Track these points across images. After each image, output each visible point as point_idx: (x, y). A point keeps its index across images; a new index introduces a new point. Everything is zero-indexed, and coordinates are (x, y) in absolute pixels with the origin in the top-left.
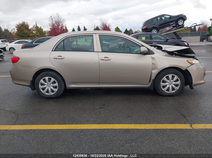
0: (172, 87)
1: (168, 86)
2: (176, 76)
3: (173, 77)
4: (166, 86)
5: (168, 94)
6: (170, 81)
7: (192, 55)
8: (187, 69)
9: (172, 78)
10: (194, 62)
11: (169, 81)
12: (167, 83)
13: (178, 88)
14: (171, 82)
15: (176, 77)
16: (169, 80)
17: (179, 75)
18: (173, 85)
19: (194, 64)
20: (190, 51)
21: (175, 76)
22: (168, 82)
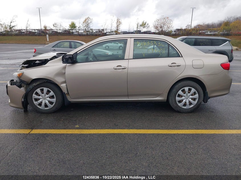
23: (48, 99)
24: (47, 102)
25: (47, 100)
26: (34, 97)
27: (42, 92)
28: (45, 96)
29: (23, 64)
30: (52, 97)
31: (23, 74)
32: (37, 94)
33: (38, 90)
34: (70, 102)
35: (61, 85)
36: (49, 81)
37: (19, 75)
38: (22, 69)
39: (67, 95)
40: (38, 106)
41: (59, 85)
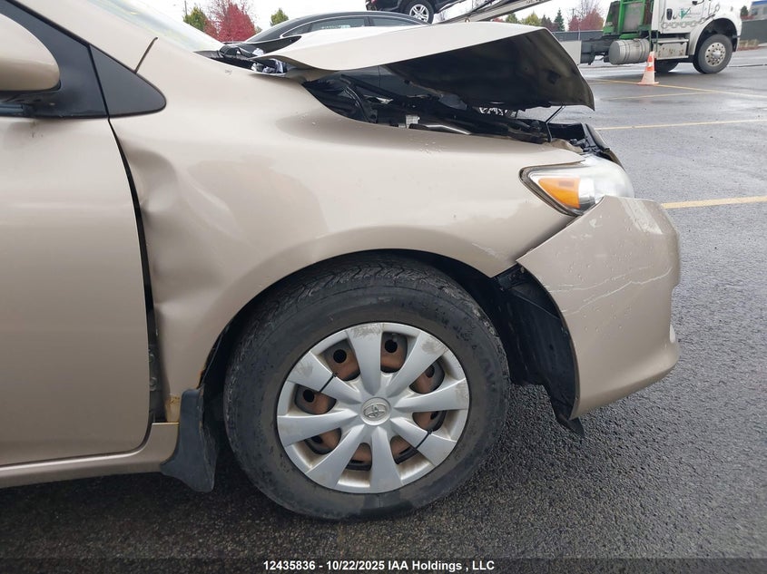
0: (397, 439)
1: (353, 435)
2: (422, 338)
3: (394, 346)
4: (338, 433)
5: (359, 506)
6: (370, 388)
7: (568, 115)
8: (525, 262)
9: (391, 361)
10: (585, 191)
11: (354, 388)
12: (342, 413)
13: (446, 439)
14: (382, 392)
15: (424, 348)
16: (357, 381)
17: (446, 322)
18: (404, 423)
19: (586, 206)
20: (553, 75)
21: (412, 338)
22: (350, 402)
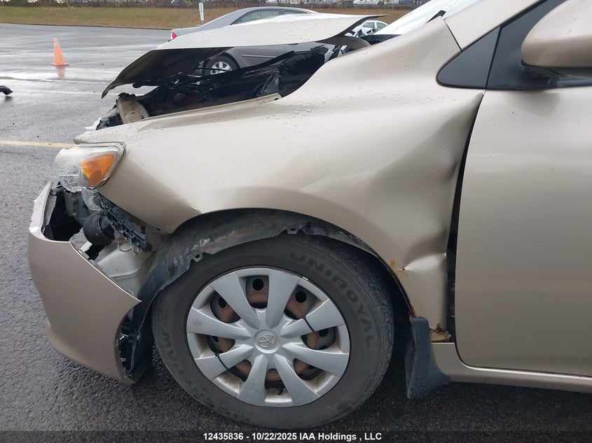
23: (296, 346)
24: (284, 363)
25: (287, 353)
26: (198, 323)
27: (258, 297)
28: (275, 323)
29: (122, 79)
30: (326, 338)
31: (119, 160)
32: (217, 304)
33: (230, 285)
34: (448, 377)
35: (407, 262)
36: (317, 231)
37: (93, 164)
38: (115, 121)
39: (435, 337)
40: (220, 380)
41: (396, 269)
